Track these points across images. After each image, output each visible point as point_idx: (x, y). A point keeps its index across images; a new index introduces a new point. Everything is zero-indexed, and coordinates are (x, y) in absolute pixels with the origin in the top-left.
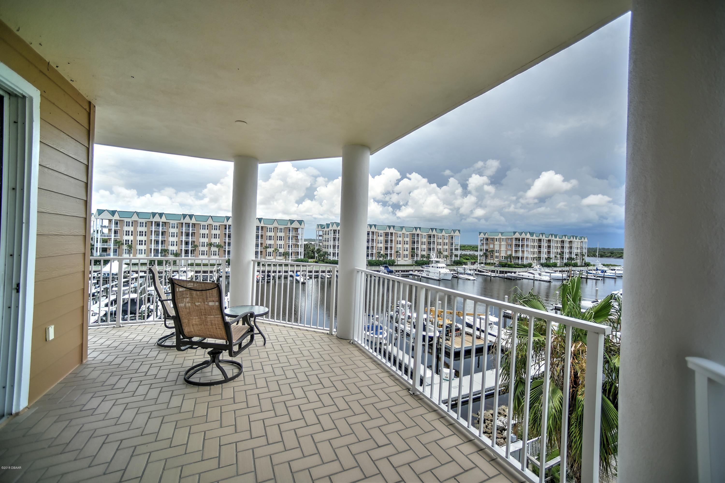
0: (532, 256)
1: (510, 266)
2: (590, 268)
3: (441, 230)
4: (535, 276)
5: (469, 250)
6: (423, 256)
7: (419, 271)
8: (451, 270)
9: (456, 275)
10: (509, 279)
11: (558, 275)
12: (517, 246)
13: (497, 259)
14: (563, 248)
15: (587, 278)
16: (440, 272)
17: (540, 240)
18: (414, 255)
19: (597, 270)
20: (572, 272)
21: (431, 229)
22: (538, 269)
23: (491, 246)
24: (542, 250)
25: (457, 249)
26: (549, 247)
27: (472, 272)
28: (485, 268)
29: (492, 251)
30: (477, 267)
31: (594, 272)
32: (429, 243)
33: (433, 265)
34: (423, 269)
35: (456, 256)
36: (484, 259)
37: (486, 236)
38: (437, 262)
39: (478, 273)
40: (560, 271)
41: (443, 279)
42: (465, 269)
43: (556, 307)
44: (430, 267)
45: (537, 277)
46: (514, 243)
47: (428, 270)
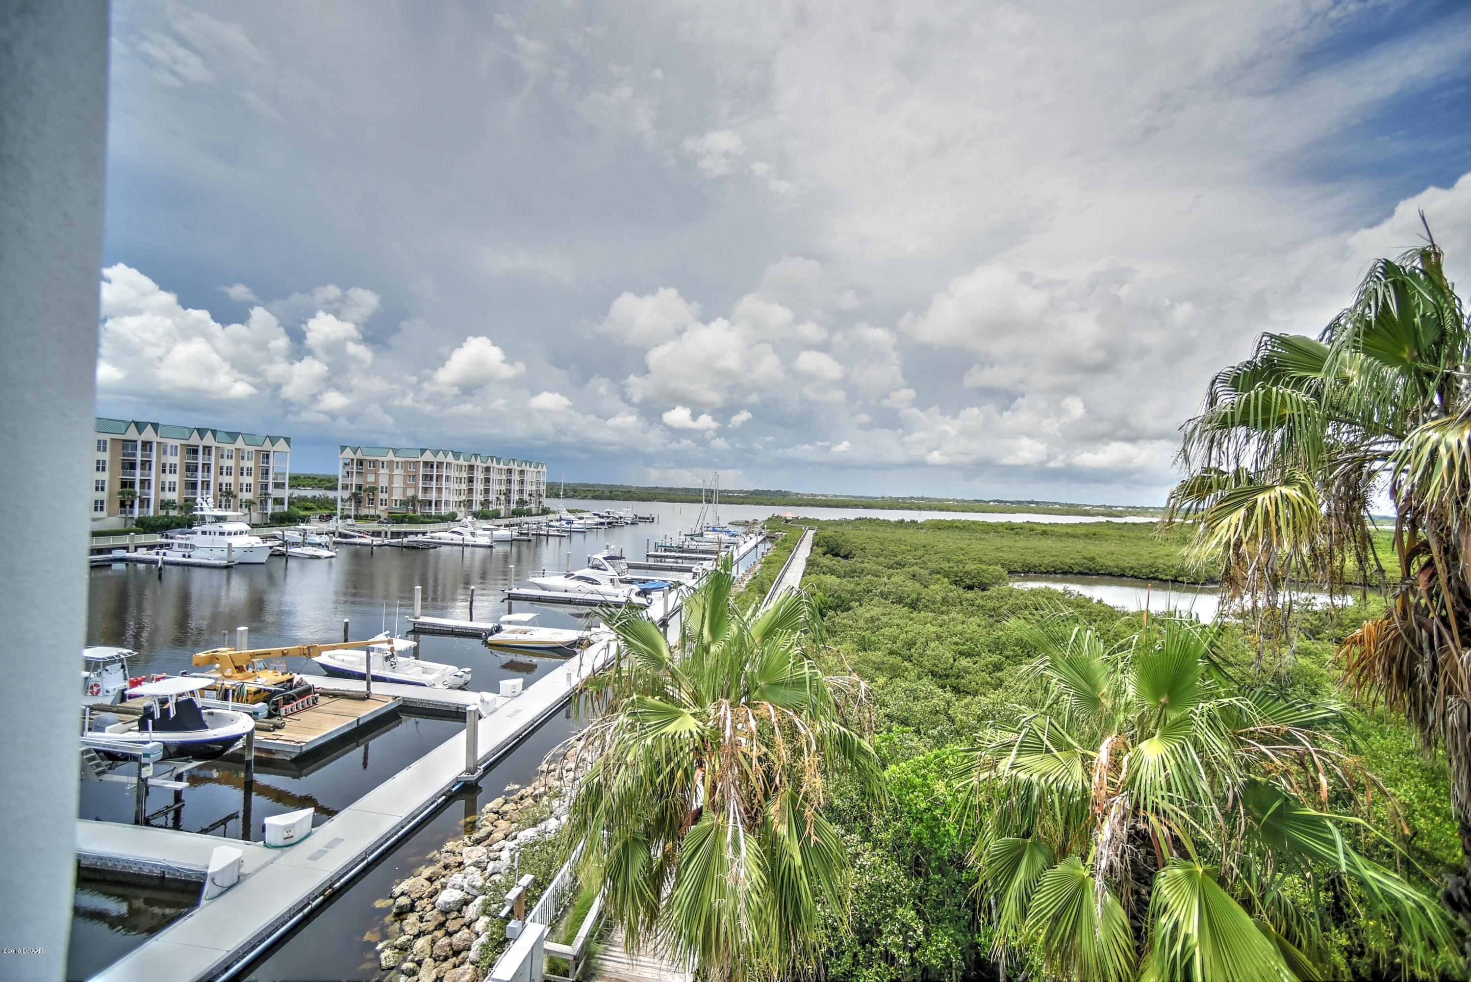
0: (456, 499)
1: (412, 521)
2: (551, 516)
3: (233, 436)
4: (465, 537)
5: (310, 486)
6: (165, 505)
7: (151, 547)
8: (265, 538)
9: (281, 548)
10: (413, 548)
11: (504, 533)
12: (428, 478)
13: (383, 507)
14: (510, 482)
15: (548, 536)
16: (230, 545)
17: (471, 468)
18: (133, 502)
19: (561, 519)
20: (526, 526)
21: (198, 430)
22: (469, 524)
23: (371, 478)
24: (475, 487)
25: (277, 486)
26: (487, 480)
27: (324, 539)
28: (355, 529)
29: (373, 490)
30: (337, 527)
31: (558, 524)
32: (191, 469)
33: (207, 527)
34: (170, 541)
35: (278, 501)
36: (353, 508)
37: (359, 455)
38: (220, 519)
39: (339, 539)
40: (506, 526)
41: (240, 564)
42: (305, 533)
43: (509, 594)
44: (196, 533)
45: (469, 539)
46: (421, 472)
47: (188, 542)
